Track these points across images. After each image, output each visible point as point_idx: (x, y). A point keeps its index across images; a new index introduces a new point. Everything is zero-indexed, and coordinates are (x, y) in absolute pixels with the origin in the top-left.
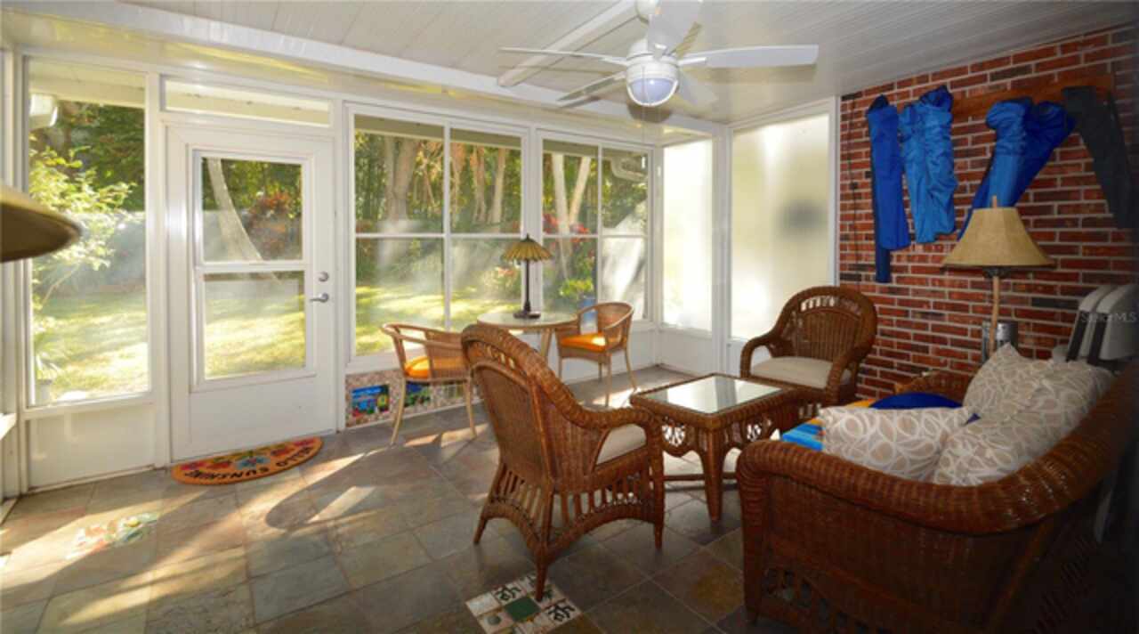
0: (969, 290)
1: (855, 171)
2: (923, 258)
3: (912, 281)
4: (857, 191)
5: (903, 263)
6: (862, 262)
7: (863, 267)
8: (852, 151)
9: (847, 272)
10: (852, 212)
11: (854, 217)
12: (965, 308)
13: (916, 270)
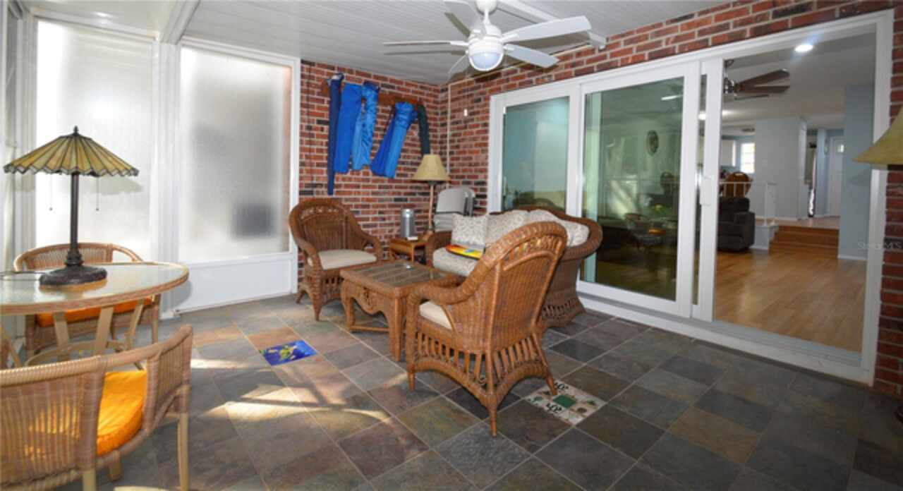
0: (371, 196)
1: (311, 118)
2: (350, 179)
3: (344, 193)
4: (312, 132)
5: (340, 182)
6: (315, 182)
7: (315, 186)
8: (310, 103)
9: (304, 189)
10: (308, 146)
11: (310, 150)
12: (368, 206)
13: (346, 186)
